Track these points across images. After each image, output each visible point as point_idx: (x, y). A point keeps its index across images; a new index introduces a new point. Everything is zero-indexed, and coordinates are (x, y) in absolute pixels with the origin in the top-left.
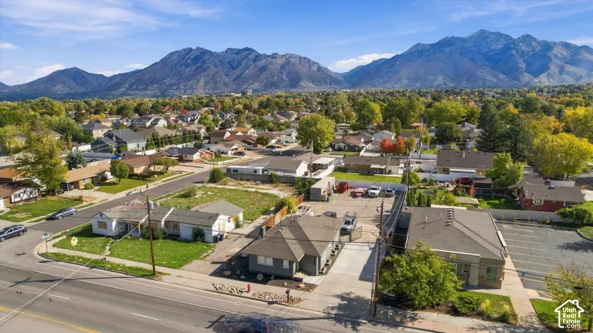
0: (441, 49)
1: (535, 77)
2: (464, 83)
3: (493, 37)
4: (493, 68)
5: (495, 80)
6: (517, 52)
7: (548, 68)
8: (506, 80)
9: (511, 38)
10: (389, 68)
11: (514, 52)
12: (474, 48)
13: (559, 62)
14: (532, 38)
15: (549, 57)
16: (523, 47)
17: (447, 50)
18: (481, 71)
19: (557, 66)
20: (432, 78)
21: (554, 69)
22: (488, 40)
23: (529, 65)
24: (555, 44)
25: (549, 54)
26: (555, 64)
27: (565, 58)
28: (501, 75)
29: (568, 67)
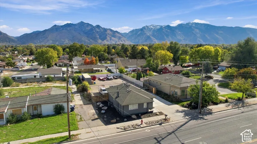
0: (66, 28)
1: (103, 41)
3: (86, 25)
4: (88, 37)
5: (89, 41)
7: (107, 38)
8: (93, 42)
9: (93, 26)
10: (42, 35)
11: (94, 31)
12: (79, 29)
13: (109, 36)
15: (106, 34)
16: (97, 30)
17: (69, 29)
18: (83, 38)
20: (63, 40)
21: (108, 38)
22: (84, 26)
23: (100, 37)
24: (107, 29)
25: (106, 33)
26: (108, 36)
27: (111, 35)
28: (91, 40)
29: (113, 38)
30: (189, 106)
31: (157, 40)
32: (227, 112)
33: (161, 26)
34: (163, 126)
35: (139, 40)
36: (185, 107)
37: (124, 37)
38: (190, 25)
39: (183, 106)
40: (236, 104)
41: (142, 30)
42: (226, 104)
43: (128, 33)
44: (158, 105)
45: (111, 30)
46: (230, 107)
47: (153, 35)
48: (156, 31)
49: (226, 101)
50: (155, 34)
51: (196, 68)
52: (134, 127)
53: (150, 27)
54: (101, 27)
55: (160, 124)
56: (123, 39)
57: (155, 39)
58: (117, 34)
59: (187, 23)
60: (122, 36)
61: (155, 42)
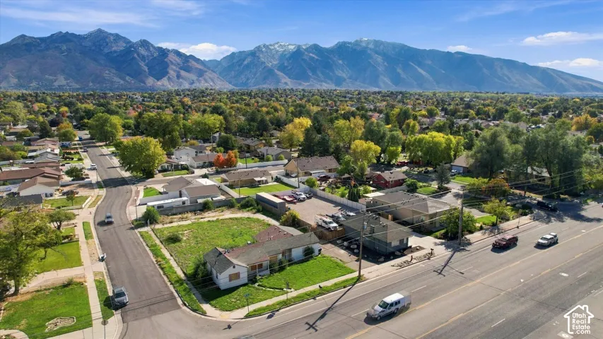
0: (57, 45)
1: (158, 80)
2: (91, 84)
3: (112, 38)
4: (118, 69)
5: (122, 82)
6: (138, 55)
7: (167, 73)
8: (133, 82)
9: (130, 42)
11: (135, 55)
12: (93, 48)
13: (175, 67)
14: (149, 43)
15: (166, 62)
16: (143, 51)
17: (63, 46)
18: (107, 72)
19: (174, 71)
20: (50, 77)
21: (172, 73)
22: (108, 40)
23: (151, 68)
24: (169, 51)
25: (166, 60)
26: (172, 69)
27: (179, 64)
28: (127, 78)
29: (183, 73)
30: (444, 236)
31: (290, 78)
32: (484, 242)
33: (299, 47)
34: (433, 260)
35: (248, 79)
36: (440, 238)
37: (212, 71)
38: (364, 45)
39: (436, 237)
40: (491, 232)
41: (253, 54)
42: (481, 232)
43: (219, 60)
44: (413, 241)
45: (178, 53)
46: (487, 235)
47: (282, 68)
48: (287, 56)
49: (481, 228)
50: (286, 64)
51: (416, 169)
52: (408, 263)
53: (272, 47)
54: (152, 45)
55: (429, 259)
56: (208, 75)
57: (285, 76)
58: (193, 62)
59: (357, 41)
60: (205, 69)
61: (286, 83)
